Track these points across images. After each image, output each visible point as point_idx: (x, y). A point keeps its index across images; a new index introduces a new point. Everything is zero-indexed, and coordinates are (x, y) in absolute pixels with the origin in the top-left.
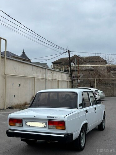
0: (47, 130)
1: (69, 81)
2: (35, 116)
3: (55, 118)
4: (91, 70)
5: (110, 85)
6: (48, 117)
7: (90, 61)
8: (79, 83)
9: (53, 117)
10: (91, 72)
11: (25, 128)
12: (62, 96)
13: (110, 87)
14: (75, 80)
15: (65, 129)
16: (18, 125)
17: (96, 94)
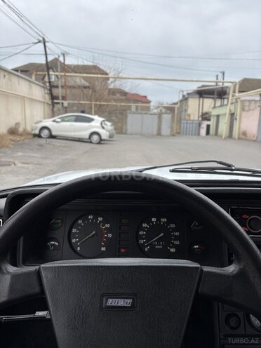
1: (48, 104)
4: (85, 87)
5: (116, 114)
8: (66, 108)
10: (85, 90)
12: (32, 130)
13: (117, 117)
14: (58, 103)
17: (103, 128)
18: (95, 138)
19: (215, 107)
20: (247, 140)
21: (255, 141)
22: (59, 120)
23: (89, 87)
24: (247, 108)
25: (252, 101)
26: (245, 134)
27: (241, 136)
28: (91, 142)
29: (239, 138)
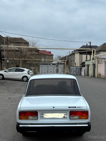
0: (68, 121)
2: (54, 107)
3: (78, 108)
4: (17, 51)
5: (34, 65)
6: (69, 107)
7: (14, 42)
8: (8, 63)
9: (75, 107)
11: (40, 121)
15: (87, 118)
16: (31, 118)
17: (29, 74)
18: (25, 79)
19: (87, 60)
20: (101, 78)
21: (104, 78)
22: (8, 71)
23: (18, 51)
24: (100, 62)
25: (102, 58)
26: (100, 75)
27: (99, 76)
28: (23, 81)
29: (98, 77)
